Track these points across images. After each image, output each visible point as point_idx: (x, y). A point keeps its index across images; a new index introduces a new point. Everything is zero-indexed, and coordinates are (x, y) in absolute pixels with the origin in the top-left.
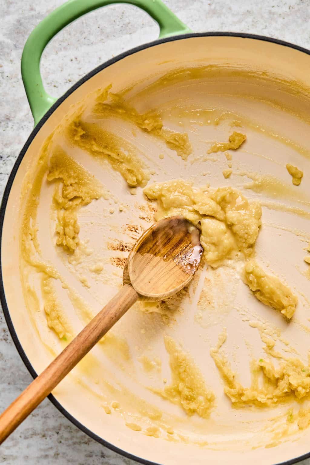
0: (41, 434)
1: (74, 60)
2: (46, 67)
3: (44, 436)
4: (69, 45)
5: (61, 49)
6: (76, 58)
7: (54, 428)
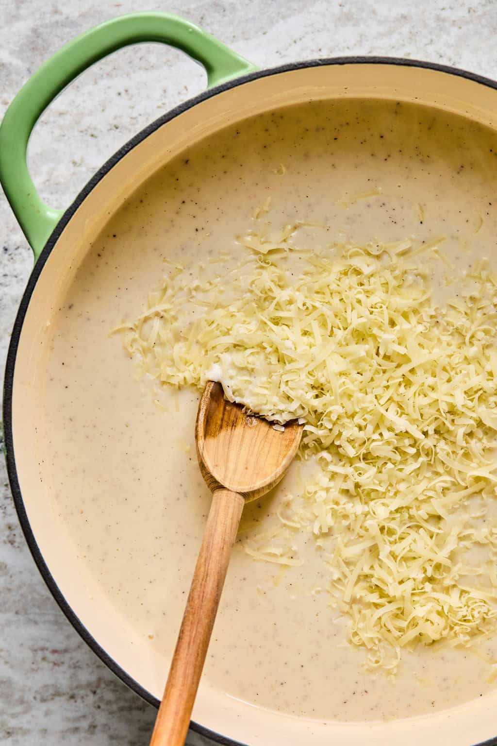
0: (68, 694)
1: (123, 93)
2: (79, 105)
3: (72, 697)
4: (115, 69)
5: (102, 76)
6: (126, 91)
7: (89, 685)
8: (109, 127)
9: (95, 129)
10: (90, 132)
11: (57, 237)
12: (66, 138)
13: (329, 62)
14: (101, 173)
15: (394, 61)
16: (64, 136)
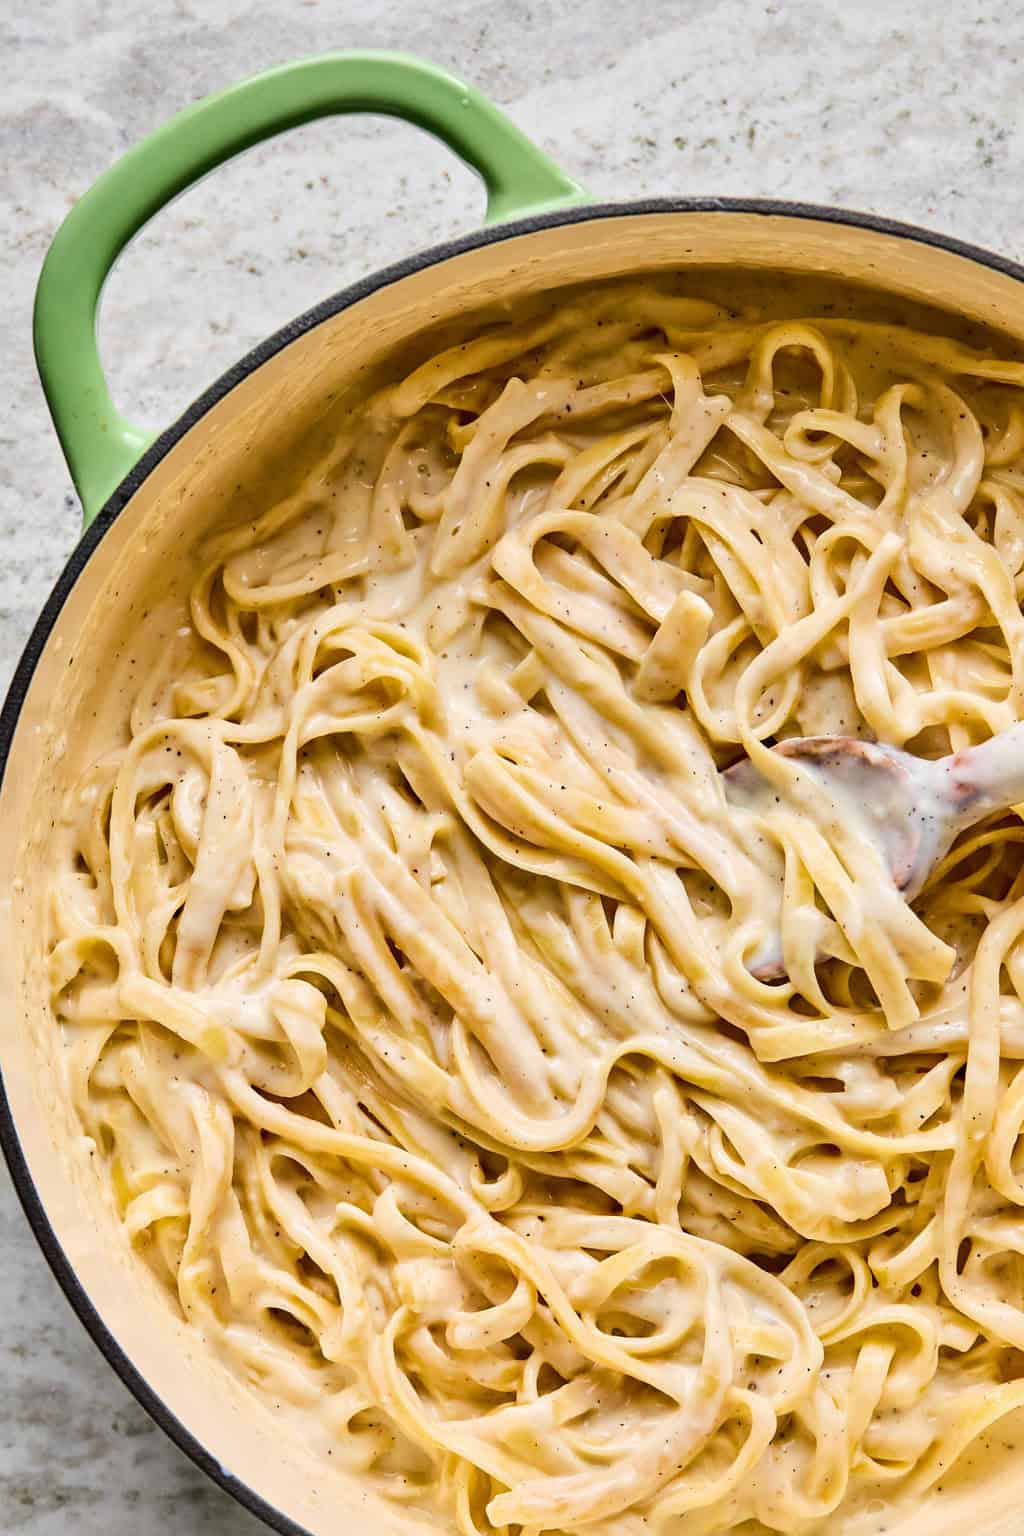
1: (317, 184)
6: (325, 180)
8: (286, 254)
9: (258, 257)
10: (248, 263)
11: (136, 485)
12: (198, 275)
13: (740, 206)
14: (244, 369)
15: (873, 223)
16: (194, 270)
